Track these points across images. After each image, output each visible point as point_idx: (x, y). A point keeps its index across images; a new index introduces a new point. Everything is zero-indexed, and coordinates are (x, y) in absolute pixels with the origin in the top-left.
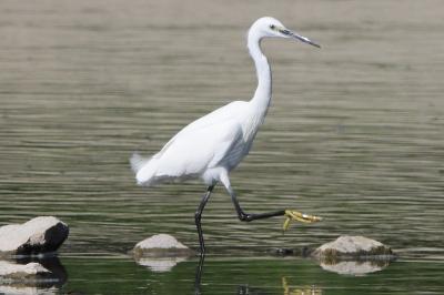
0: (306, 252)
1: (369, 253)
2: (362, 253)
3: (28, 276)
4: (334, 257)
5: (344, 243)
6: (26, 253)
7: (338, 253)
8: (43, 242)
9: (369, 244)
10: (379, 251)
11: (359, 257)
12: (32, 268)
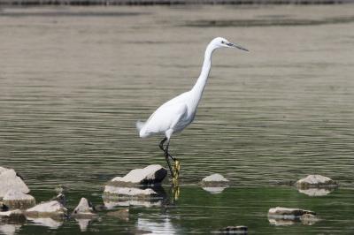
0: (291, 184)
1: (324, 184)
2: (321, 184)
3: (146, 196)
4: (306, 186)
5: (311, 179)
6: (145, 183)
7: (308, 184)
8: (154, 178)
9: (324, 179)
10: (330, 182)
11: (319, 186)
12: (148, 191)
